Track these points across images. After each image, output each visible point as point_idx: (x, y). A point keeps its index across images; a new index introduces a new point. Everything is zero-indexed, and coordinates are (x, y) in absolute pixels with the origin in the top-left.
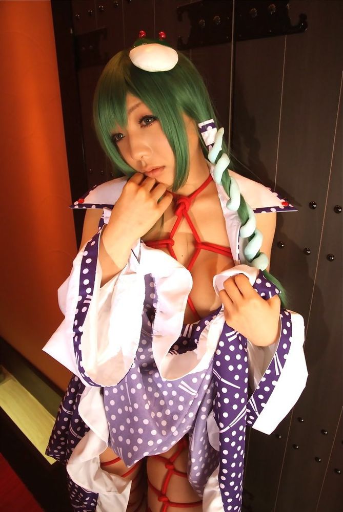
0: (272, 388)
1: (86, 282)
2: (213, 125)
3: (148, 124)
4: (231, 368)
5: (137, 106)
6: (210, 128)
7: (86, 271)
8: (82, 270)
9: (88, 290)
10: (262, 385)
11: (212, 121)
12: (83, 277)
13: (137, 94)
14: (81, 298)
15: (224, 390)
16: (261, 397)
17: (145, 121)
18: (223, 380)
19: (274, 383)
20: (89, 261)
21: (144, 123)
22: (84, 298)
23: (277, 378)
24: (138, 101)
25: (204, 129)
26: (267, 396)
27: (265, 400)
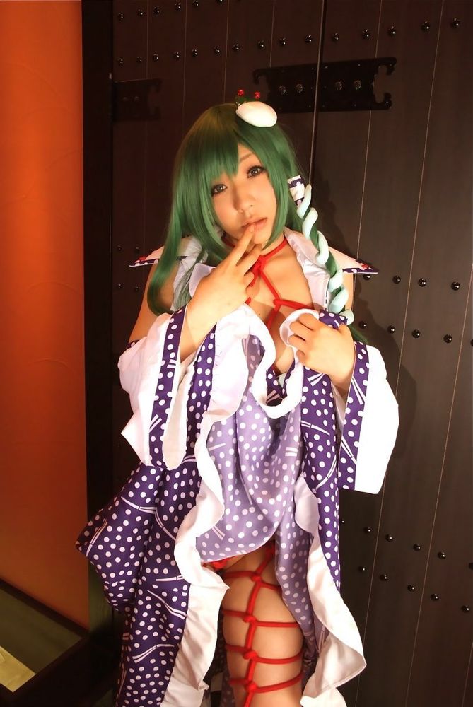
0: (360, 419)
1: (170, 347)
2: (302, 181)
4: (319, 413)
6: (298, 183)
7: (171, 337)
8: (167, 336)
9: (172, 355)
10: (349, 417)
11: (299, 177)
12: (167, 342)
14: (164, 362)
15: (317, 437)
16: (351, 434)
17: (253, 172)
18: (313, 427)
19: (360, 414)
20: (174, 327)
21: (250, 174)
22: (167, 362)
23: (362, 408)
24: (248, 151)
25: (293, 184)
26: (357, 429)
27: (357, 438)
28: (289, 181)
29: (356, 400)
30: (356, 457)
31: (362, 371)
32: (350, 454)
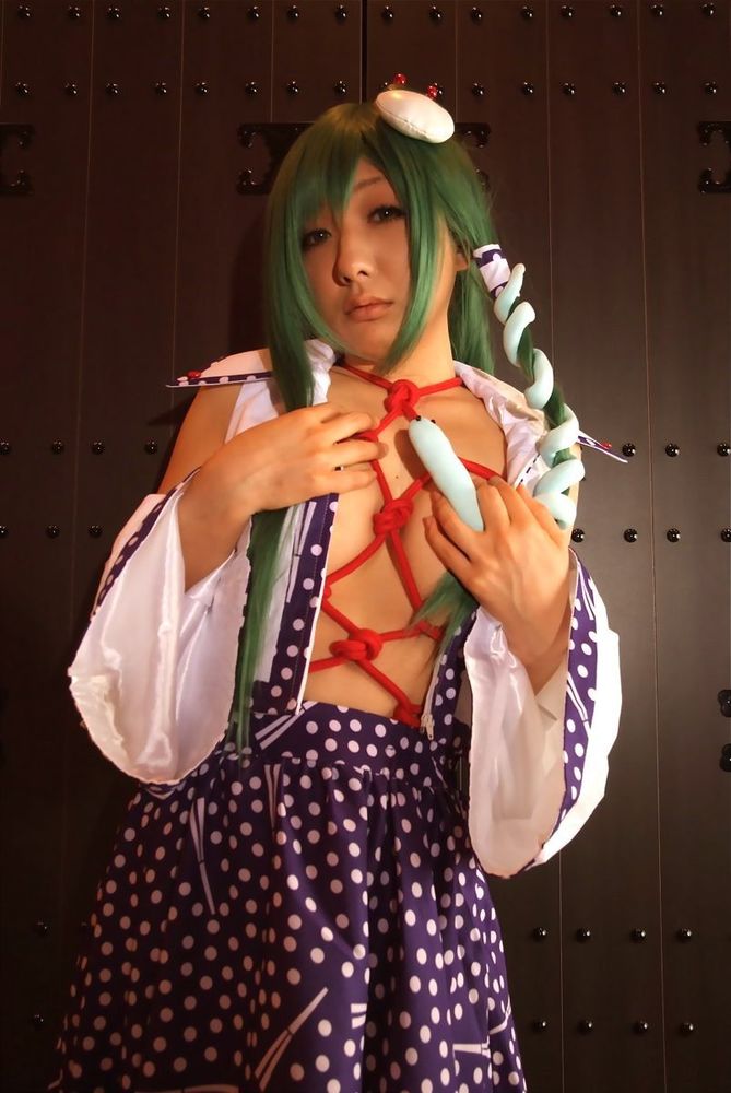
2: (503, 254)
3: (384, 218)
5: (374, 181)
6: (496, 257)
11: (497, 247)
17: (380, 215)
21: (377, 217)
25: (488, 257)
28: (479, 253)
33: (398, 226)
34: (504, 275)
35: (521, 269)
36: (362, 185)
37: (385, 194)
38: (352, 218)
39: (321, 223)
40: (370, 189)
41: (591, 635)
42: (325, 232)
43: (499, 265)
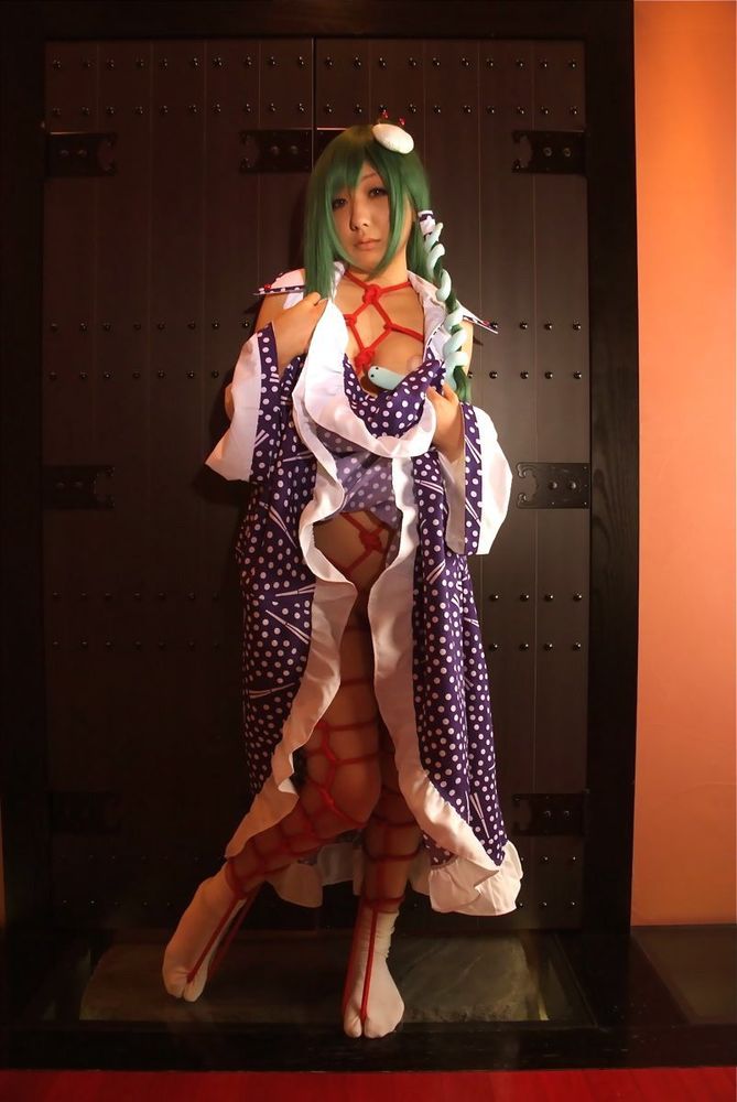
0: (480, 479)
2: (434, 217)
3: (376, 195)
5: (372, 175)
6: (429, 217)
8: (261, 349)
11: (431, 212)
12: (263, 356)
13: (374, 165)
14: (265, 375)
16: (474, 494)
17: (374, 193)
20: (266, 341)
21: (372, 195)
23: (480, 467)
24: (372, 171)
25: (425, 217)
26: (478, 489)
28: (420, 214)
29: (472, 458)
30: (480, 518)
31: (472, 430)
32: (475, 516)
33: (385, 199)
34: (432, 228)
35: (441, 226)
36: (366, 177)
37: (377, 182)
38: (360, 195)
39: (343, 195)
40: (370, 179)
41: (479, 472)
42: (344, 200)
43: (430, 222)
